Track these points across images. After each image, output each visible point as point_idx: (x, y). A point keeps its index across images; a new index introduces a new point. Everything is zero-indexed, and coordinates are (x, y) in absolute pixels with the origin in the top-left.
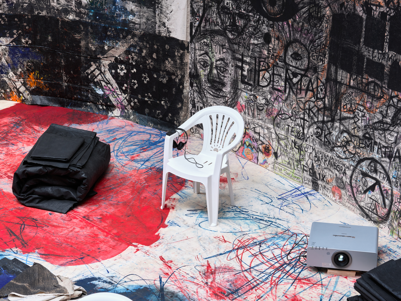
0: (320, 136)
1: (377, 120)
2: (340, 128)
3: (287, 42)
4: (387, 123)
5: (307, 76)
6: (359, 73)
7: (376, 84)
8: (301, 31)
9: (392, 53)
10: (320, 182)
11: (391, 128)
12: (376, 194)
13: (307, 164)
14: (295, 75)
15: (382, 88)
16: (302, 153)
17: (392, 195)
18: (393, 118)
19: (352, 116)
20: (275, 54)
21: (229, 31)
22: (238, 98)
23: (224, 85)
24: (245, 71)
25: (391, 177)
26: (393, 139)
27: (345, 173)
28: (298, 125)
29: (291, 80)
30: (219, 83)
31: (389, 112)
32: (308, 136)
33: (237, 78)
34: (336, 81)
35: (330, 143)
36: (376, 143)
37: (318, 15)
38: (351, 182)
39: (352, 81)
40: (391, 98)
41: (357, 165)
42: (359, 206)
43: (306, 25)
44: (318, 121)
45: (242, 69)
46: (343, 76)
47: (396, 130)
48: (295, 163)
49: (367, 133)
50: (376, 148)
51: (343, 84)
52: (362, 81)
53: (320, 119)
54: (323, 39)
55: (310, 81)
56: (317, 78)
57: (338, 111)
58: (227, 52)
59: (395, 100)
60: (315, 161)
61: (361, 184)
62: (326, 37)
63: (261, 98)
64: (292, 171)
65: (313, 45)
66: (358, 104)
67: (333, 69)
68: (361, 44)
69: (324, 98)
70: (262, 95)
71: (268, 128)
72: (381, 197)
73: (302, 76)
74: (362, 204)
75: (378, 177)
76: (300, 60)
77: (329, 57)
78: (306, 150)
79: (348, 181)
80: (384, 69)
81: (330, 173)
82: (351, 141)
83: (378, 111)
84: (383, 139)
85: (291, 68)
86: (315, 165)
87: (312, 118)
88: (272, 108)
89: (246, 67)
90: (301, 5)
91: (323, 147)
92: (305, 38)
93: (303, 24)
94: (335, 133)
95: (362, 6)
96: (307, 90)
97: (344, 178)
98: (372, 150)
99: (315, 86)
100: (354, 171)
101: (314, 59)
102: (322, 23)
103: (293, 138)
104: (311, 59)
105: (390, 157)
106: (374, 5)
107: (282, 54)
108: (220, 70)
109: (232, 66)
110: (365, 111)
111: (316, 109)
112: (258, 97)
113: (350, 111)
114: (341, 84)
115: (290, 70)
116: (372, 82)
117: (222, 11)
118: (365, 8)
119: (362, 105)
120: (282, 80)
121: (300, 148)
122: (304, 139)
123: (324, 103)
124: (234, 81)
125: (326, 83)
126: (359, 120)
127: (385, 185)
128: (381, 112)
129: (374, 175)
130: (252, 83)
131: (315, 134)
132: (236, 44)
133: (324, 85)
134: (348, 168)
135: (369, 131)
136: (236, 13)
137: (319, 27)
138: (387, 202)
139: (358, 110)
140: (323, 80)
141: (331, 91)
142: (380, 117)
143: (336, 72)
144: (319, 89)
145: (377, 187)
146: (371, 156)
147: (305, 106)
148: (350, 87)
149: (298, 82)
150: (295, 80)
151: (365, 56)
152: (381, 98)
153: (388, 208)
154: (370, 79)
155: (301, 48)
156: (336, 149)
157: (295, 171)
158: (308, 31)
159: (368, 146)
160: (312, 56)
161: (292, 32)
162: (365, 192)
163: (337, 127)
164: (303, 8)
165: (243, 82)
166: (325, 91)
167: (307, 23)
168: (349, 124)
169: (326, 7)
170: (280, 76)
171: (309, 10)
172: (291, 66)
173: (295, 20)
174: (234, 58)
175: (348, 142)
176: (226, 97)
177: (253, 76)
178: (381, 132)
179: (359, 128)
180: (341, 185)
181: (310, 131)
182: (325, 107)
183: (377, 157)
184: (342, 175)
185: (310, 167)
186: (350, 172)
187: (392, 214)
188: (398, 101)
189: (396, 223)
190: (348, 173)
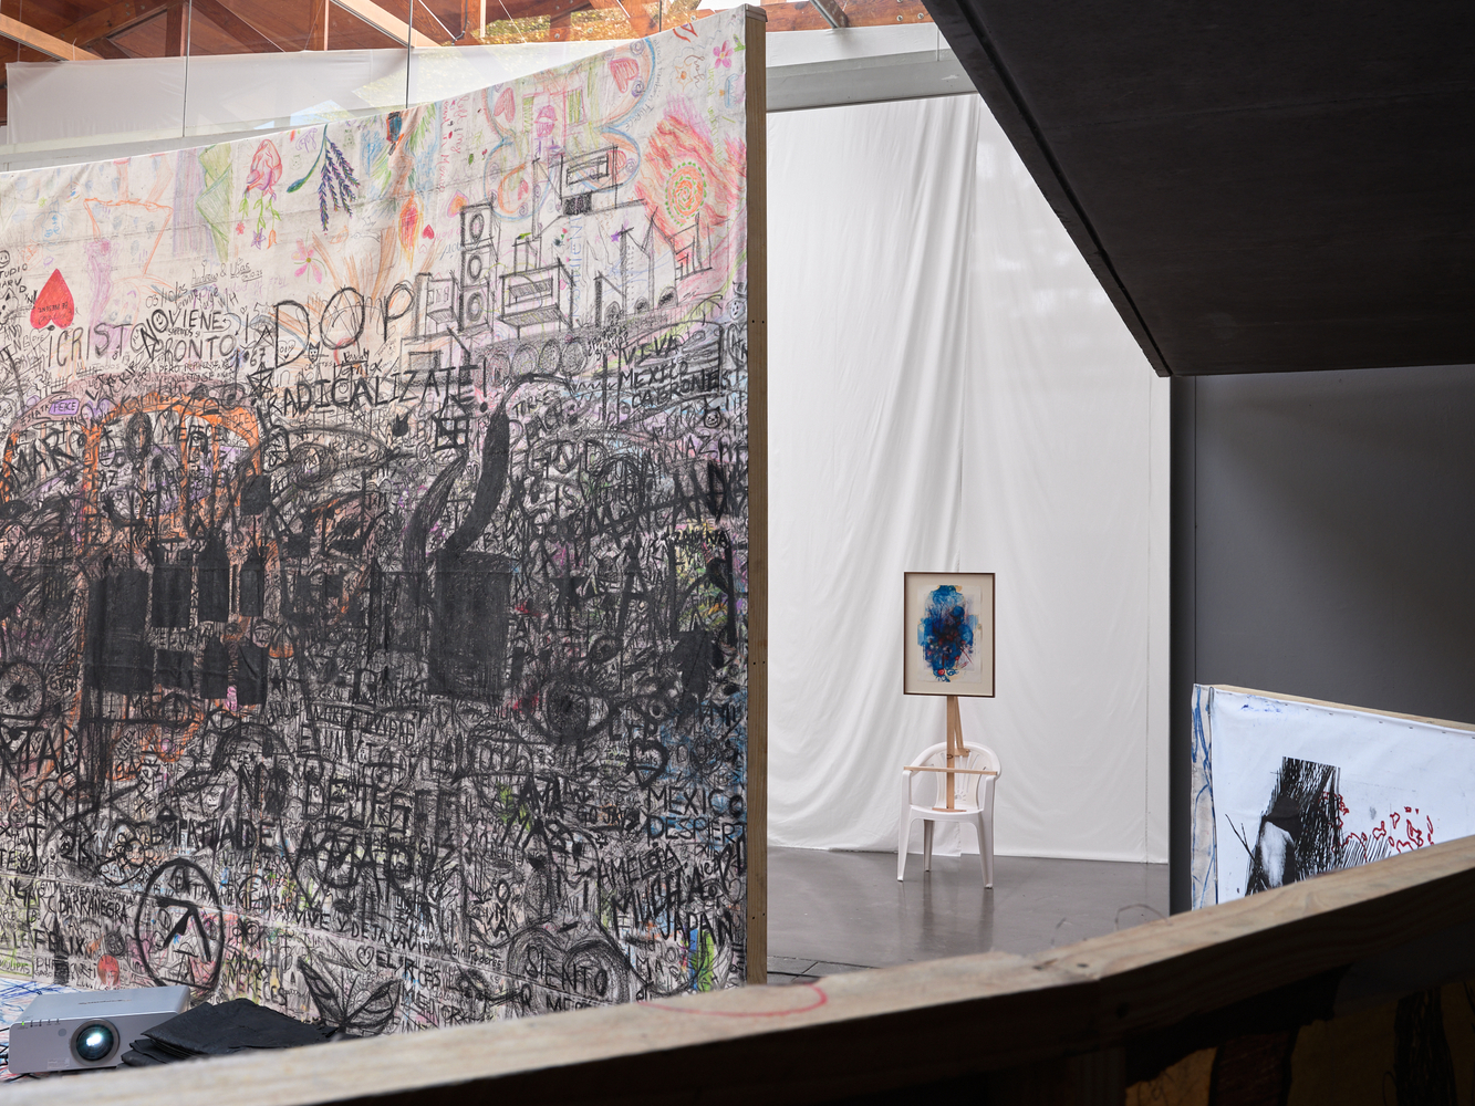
0: (71, 851)
1: (183, 773)
2: (111, 818)
4: (203, 772)
5: (43, 729)
6: (145, 687)
7: (178, 698)
8: (27, 637)
9: (207, 624)
10: (72, 960)
11: (213, 779)
12: (191, 938)
13: (43, 925)
14: (14, 734)
15: (189, 701)
16: (32, 903)
17: (222, 926)
19: (133, 783)
25: (217, 886)
26: (216, 802)
27: (124, 916)
28: (23, 842)
29: (7, 747)
31: (206, 746)
32: (44, 861)
34: (99, 718)
35: (91, 860)
36: (183, 824)
37: (60, 595)
38: (137, 932)
39: (131, 708)
40: (209, 715)
41: (148, 888)
42: (156, 980)
43: (36, 622)
44: (65, 820)
46: (115, 704)
47: (221, 780)
48: (19, 933)
49: (166, 808)
50: (185, 833)
51: (115, 720)
52: (151, 700)
53: (70, 812)
54: (71, 641)
55: (48, 736)
56: (63, 726)
57: (107, 781)
59: (217, 718)
60: (61, 912)
61: (158, 926)
62: (79, 633)
64: (11, 953)
65: (53, 659)
66: (146, 753)
67: (93, 697)
68: (147, 627)
69: (77, 764)
72: (200, 939)
73: (31, 730)
74: (161, 973)
75: (191, 899)
76: (25, 698)
77: (84, 674)
78: (41, 893)
79: (131, 931)
80: (193, 660)
81: (95, 929)
82: (135, 839)
83: (184, 752)
84: (197, 808)
85: (6, 721)
86: (60, 921)
87: (54, 818)
90: (25, 586)
91: (78, 873)
92: (35, 650)
93: (31, 622)
94: (100, 834)
95: (146, 552)
96: (43, 757)
97: (123, 928)
98: (177, 842)
99: (56, 745)
100: (142, 903)
101: (56, 688)
102: (69, 609)
103: (12, 876)
104: (49, 689)
105: (212, 844)
106: (167, 541)
110: (159, 762)
111: (61, 793)
113: (130, 773)
114: (110, 722)
115: (6, 725)
116: (169, 696)
118: (151, 553)
119: (152, 753)
121: (28, 896)
122: (36, 870)
123: (78, 776)
125: (81, 730)
126: (148, 785)
127: (208, 909)
128: (191, 753)
129: (184, 897)
131: (59, 850)
133: (75, 737)
134: (130, 901)
135: (168, 801)
137: (65, 618)
138: (213, 945)
139: (146, 765)
140: (74, 726)
141: (91, 743)
142: (188, 763)
143: (100, 701)
144: (66, 748)
145: (190, 921)
146: (176, 855)
147: (36, 794)
148: (128, 722)
149: (20, 748)
150: (15, 745)
151: (154, 647)
152: (189, 722)
153: (214, 959)
154: (167, 692)
155: (27, 673)
156: (104, 868)
157: (17, 951)
158: (41, 633)
159: (168, 838)
160: (51, 682)
161: (7, 646)
162: (167, 942)
163: (104, 817)
164: (29, 589)
166: (79, 749)
167: (38, 618)
168: (128, 805)
169: (77, 574)
171: (42, 590)
172: (7, 716)
173: (14, 619)
175: (127, 845)
178: (192, 795)
179: (149, 802)
180: (117, 945)
181: (48, 848)
182: (79, 785)
183: (185, 852)
184: (119, 923)
185: (51, 929)
186: (135, 909)
187: (224, 968)
188: (223, 717)
189: (233, 986)
190: (131, 912)
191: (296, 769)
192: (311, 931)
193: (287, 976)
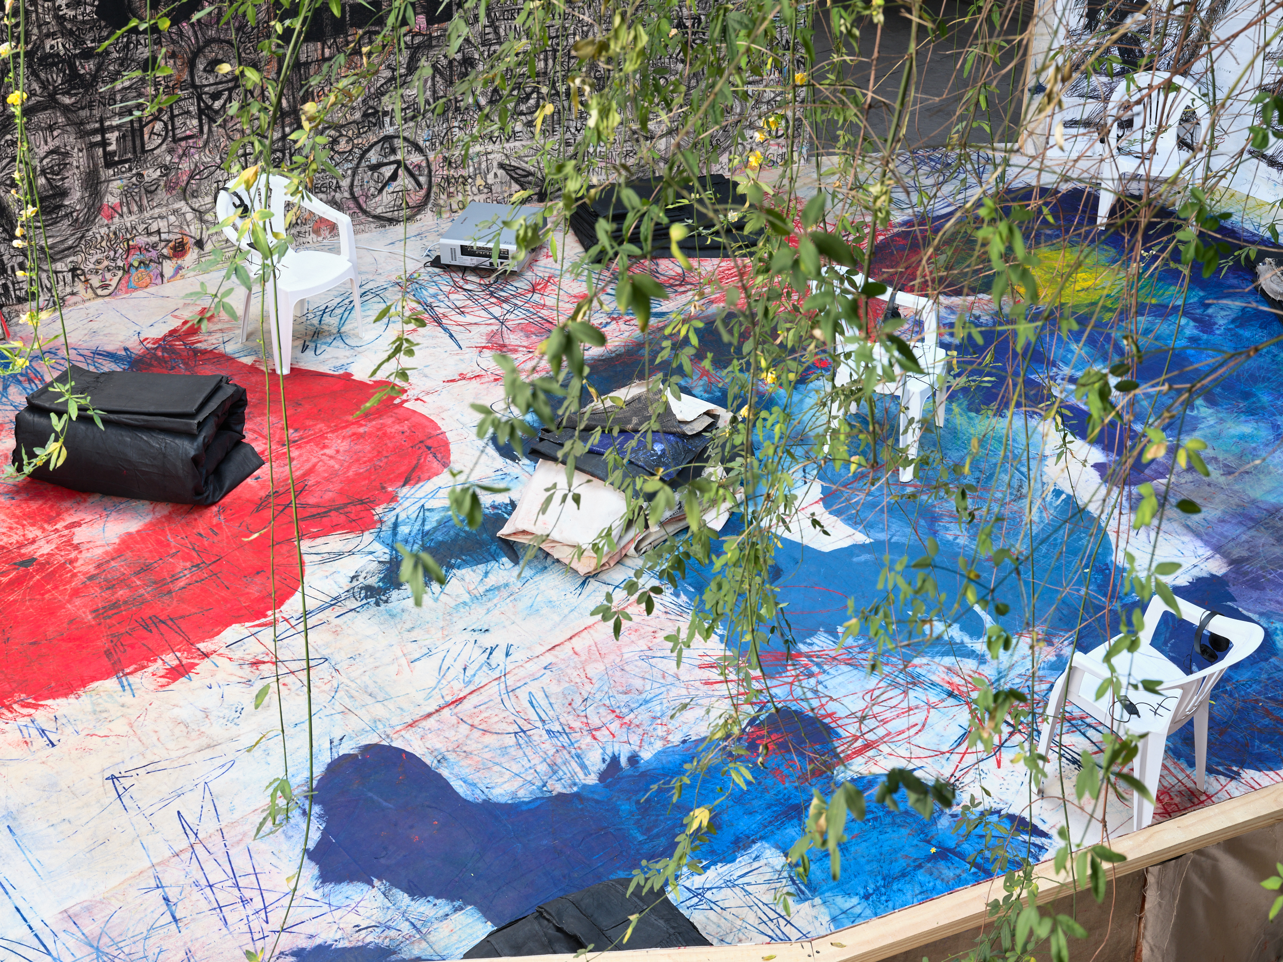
1: (383, 81)
3: (192, 52)
4: (400, 76)
6: (339, 31)
7: (371, 32)
8: (216, 22)
11: (409, 79)
12: (402, 181)
14: (216, 96)
17: (429, 165)
18: (408, 64)
20: (171, 84)
21: (63, 94)
22: (101, 199)
23: (64, 193)
24: (110, 144)
25: (421, 143)
26: (415, 91)
27: (338, 187)
29: (209, 107)
30: (53, 196)
31: (401, 58)
33: (96, 165)
34: (297, 65)
36: (386, 113)
38: (352, 193)
39: (326, 50)
41: (359, 163)
42: (374, 217)
45: (104, 143)
46: (309, 51)
49: (370, 108)
50: (388, 119)
51: (311, 62)
52: (346, 40)
54: (262, 15)
55: (247, 90)
58: (64, 132)
59: (407, 37)
61: (372, 183)
63: (151, 170)
65: (243, 32)
70: (153, 165)
71: (175, 212)
72: (411, 179)
73: (230, 90)
74: (379, 211)
75: (399, 157)
79: (347, 195)
82: (341, 135)
84: (398, 100)
85: (207, 89)
88: (177, 174)
89: (113, 137)
92: (226, 29)
93: (220, 9)
97: (337, 195)
98: (381, 125)
100: (354, 174)
101: (249, 53)
104: (243, 55)
105: (415, 118)
107: (186, 76)
108: (53, 173)
109: (80, 150)
112: (145, 173)
114: (307, 64)
115: (206, 93)
116: (364, 33)
117: (40, 65)
120: (192, 117)
123: (280, 109)
124: (88, 174)
127: (414, 158)
128: (388, 66)
129: (392, 158)
130: (130, 156)
132: (83, 108)
134: (342, 176)
135: (371, 103)
136: (75, 56)
138: (422, 179)
140: (272, 76)
141: (290, 83)
142: (388, 74)
145: (400, 172)
146: (382, 135)
148: (325, 60)
149: (223, 106)
150: (217, 105)
153: (425, 187)
154: (360, 32)
159: (375, 125)
160: (244, 51)
162: (380, 191)
165: (109, 164)
168: (334, 115)
170: (188, 112)
172: (206, 86)
174: (83, 134)
175: (334, 142)
176: (71, 213)
177: (129, 144)
178: (393, 93)
179: (353, 108)
182: (283, 115)
183: (391, 130)
184: (332, 194)
186: (348, 180)
187: (434, 189)
188: (413, 37)
189: (444, 197)
190: (345, 183)
191: (482, 54)
192: (507, 145)
193: (490, 177)
